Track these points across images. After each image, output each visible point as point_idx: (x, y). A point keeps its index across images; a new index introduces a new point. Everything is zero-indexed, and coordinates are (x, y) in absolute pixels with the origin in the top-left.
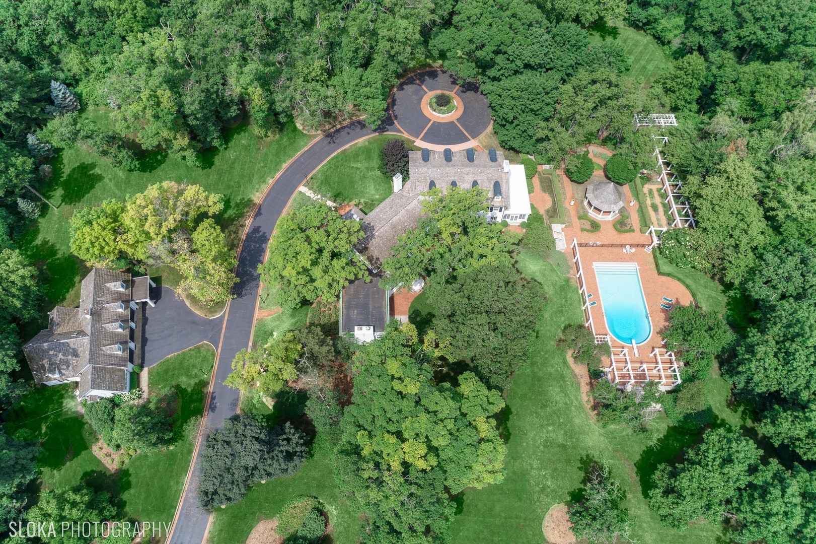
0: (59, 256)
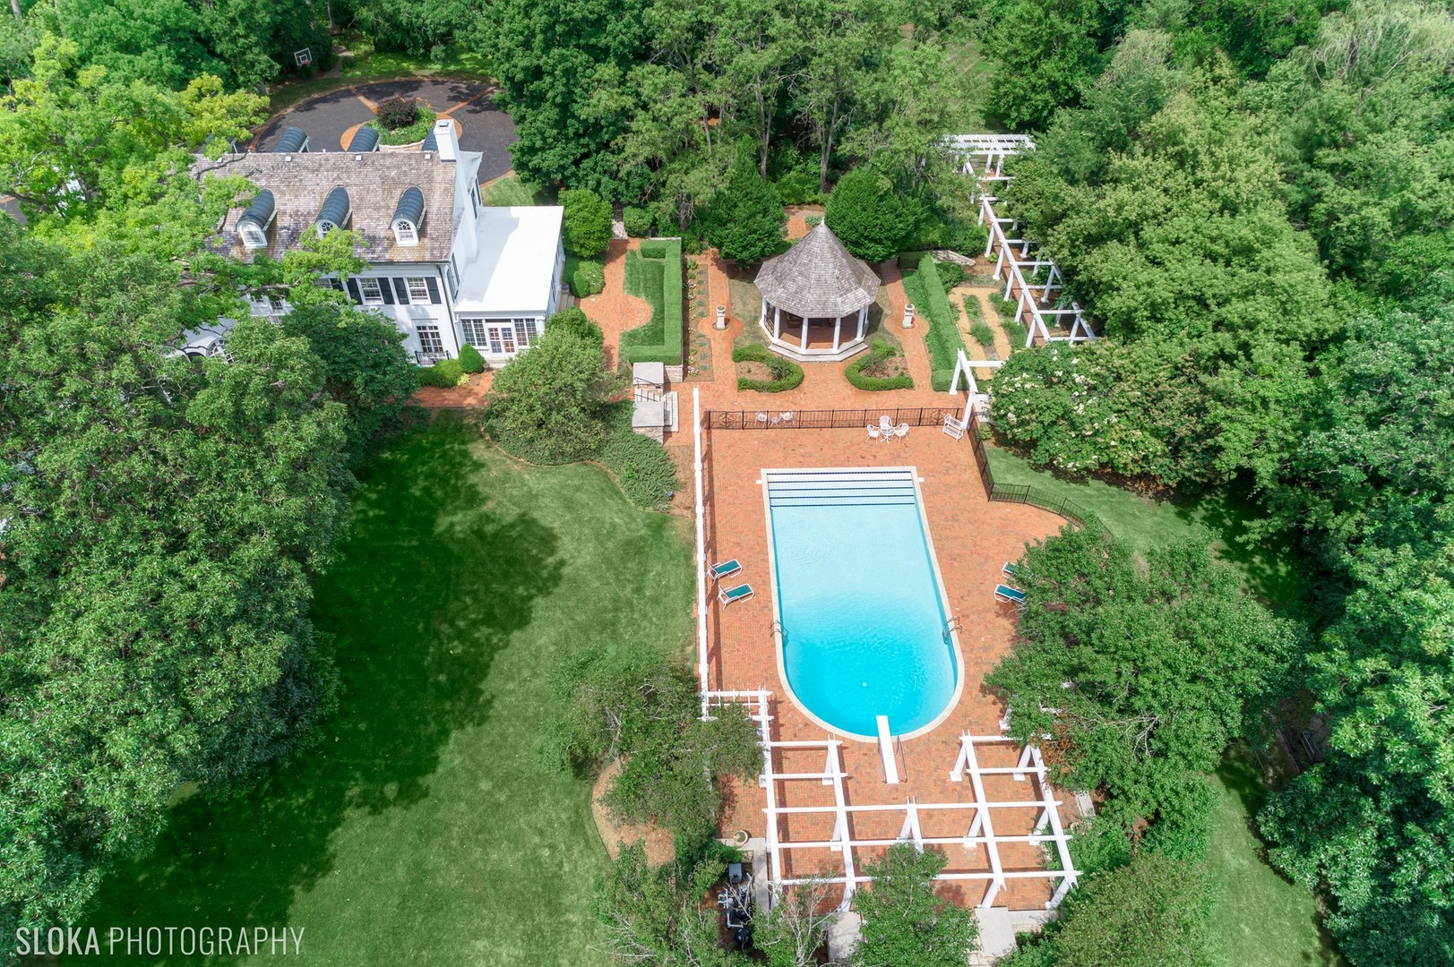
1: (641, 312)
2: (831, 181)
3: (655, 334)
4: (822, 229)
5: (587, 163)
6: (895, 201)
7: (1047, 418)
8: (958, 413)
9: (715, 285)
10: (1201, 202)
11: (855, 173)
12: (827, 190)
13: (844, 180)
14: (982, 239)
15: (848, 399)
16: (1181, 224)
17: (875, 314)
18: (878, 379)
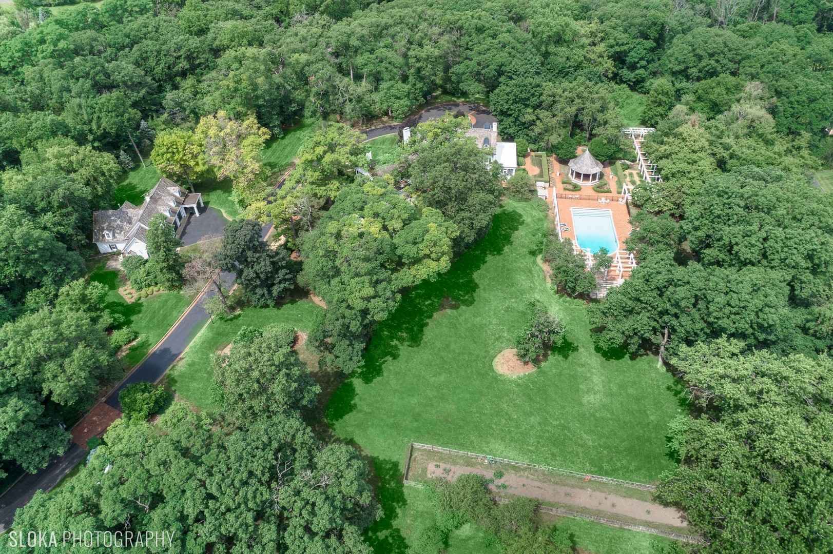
0: (137, 190)
1: (537, 171)
2: (590, 139)
3: (541, 175)
4: (587, 152)
5: (520, 132)
6: (608, 146)
7: (645, 199)
8: (623, 198)
9: (557, 166)
10: (686, 150)
11: (597, 138)
12: (589, 142)
13: (594, 140)
14: (635, 157)
15: (594, 194)
16: (681, 155)
17: (602, 175)
18: (602, 190)
